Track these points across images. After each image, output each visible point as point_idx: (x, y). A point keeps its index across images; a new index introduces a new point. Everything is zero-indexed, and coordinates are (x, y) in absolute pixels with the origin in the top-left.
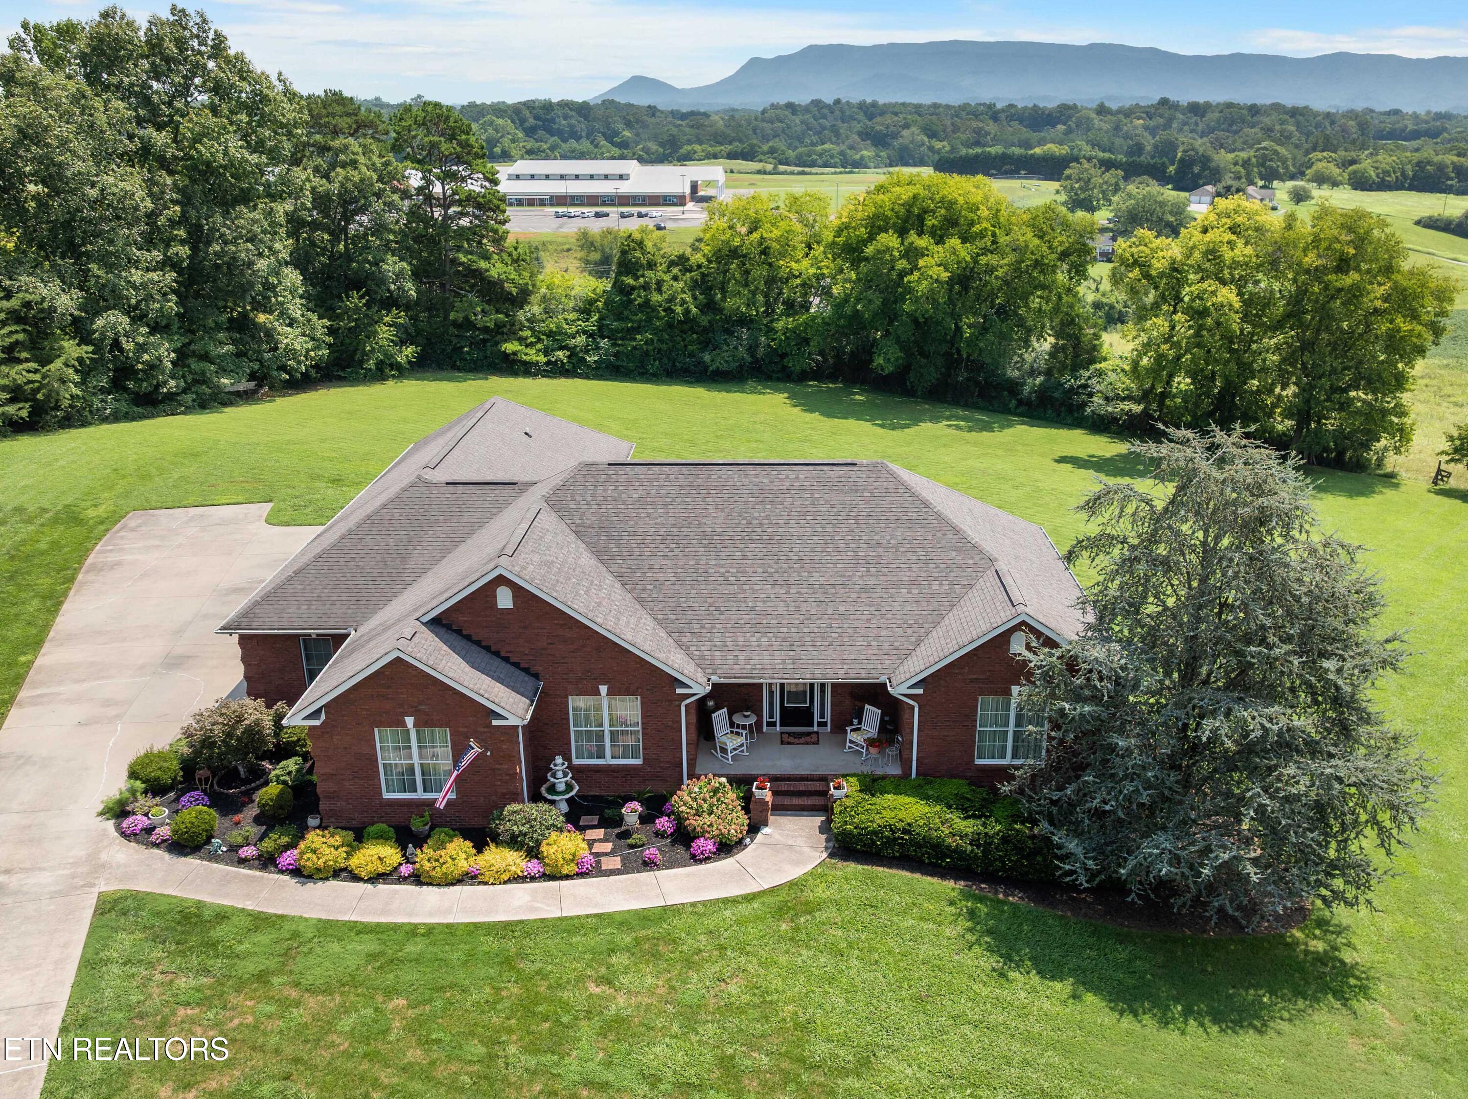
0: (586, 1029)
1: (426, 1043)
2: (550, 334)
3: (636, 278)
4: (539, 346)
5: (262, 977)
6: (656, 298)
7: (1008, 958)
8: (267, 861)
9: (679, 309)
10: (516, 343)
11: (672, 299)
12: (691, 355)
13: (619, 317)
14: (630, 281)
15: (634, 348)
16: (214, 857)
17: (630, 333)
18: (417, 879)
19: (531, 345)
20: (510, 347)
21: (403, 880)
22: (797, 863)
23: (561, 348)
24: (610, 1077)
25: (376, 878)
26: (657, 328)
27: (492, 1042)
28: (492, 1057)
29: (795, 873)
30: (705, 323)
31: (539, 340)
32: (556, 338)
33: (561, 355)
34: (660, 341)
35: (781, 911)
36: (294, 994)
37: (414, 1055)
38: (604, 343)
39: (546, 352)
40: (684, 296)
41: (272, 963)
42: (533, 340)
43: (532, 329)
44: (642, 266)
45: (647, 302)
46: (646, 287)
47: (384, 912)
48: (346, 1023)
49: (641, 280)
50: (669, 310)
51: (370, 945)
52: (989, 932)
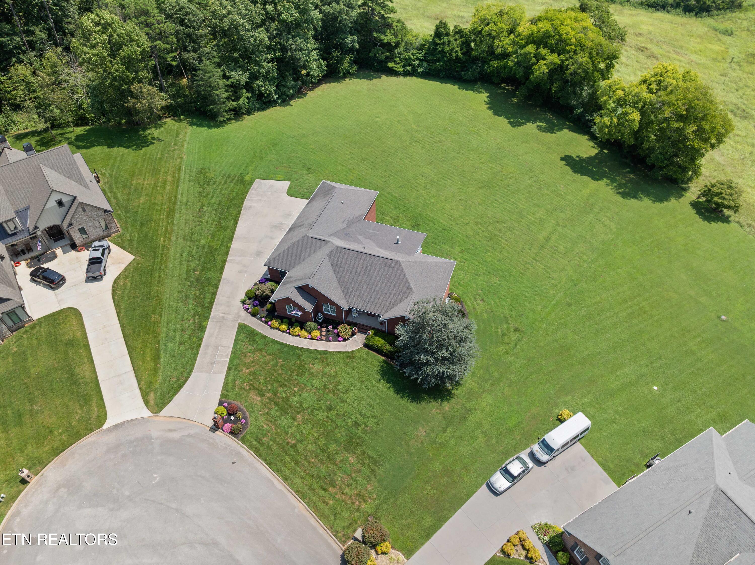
0: (307, 373)
1: (282, 370)
2: (406, 59)
3: (440, 40)
4: (401, 64)
5: (261, 350)
6: (447, 49)
7: (383, 377)
8: (266, 323)
9: (454, 55)
10: (393, 63)
11: (452, 50)
12: (457, 72)
13: (432, 55)
14: (438, 41)
15: (435, 68)
16: (258, 319)
17: (435, 62)
18: (290, 334)
19: (399, 63)
20: (391, 65)
21: (287, 333)
22: (357, 346)
23: (410, 65)
24: (307, 383)
25: (283, 331)
26: (445, 61)
27: (292, 372)
28: (291, 375)
29: (355, 348)
30: (464, 60)
31: (402, 62)
32: (408, 62)
33: (409, 68)
34: (446, 65)
35: (348, 357)
36: (265, 354)
37: (280, 371)
38: (425, 64)
39: (404, 66)
40: (457, 49)
41: (263, 347)
42: (399, 62)
43: (399, 57)
44: (443, 34)
45: (443, 50)
46: (443, 44)
47: (283, 340)
48: (272, 363)
49: (442, 41)
50: (450, 54)
51: (278, 347)
52: (383, 371)
